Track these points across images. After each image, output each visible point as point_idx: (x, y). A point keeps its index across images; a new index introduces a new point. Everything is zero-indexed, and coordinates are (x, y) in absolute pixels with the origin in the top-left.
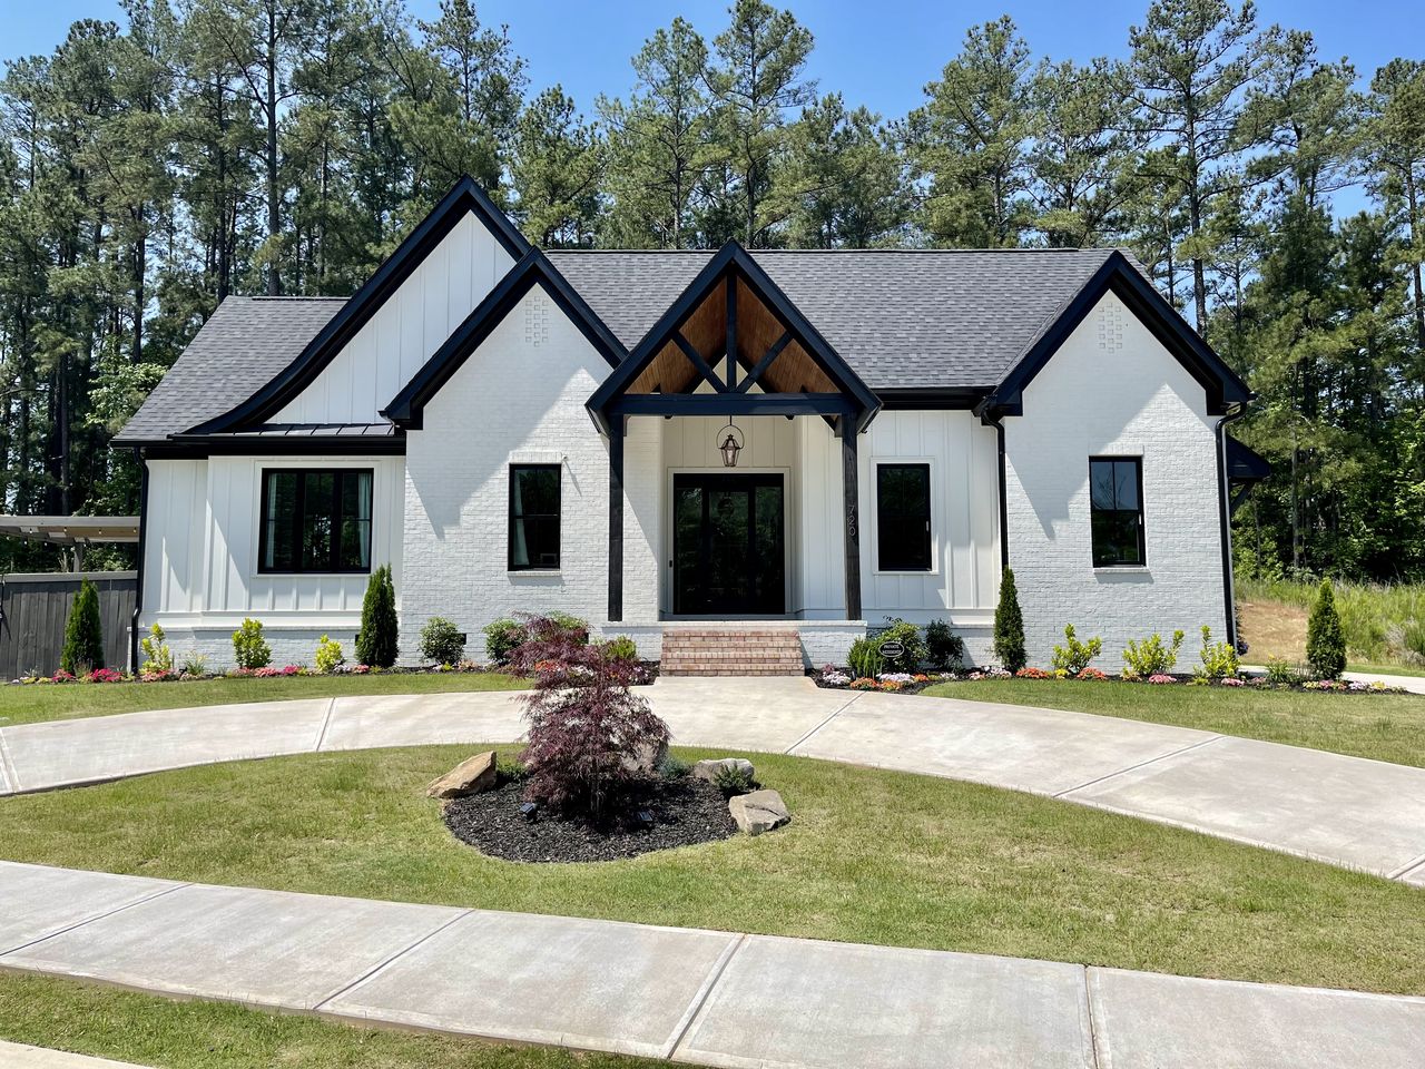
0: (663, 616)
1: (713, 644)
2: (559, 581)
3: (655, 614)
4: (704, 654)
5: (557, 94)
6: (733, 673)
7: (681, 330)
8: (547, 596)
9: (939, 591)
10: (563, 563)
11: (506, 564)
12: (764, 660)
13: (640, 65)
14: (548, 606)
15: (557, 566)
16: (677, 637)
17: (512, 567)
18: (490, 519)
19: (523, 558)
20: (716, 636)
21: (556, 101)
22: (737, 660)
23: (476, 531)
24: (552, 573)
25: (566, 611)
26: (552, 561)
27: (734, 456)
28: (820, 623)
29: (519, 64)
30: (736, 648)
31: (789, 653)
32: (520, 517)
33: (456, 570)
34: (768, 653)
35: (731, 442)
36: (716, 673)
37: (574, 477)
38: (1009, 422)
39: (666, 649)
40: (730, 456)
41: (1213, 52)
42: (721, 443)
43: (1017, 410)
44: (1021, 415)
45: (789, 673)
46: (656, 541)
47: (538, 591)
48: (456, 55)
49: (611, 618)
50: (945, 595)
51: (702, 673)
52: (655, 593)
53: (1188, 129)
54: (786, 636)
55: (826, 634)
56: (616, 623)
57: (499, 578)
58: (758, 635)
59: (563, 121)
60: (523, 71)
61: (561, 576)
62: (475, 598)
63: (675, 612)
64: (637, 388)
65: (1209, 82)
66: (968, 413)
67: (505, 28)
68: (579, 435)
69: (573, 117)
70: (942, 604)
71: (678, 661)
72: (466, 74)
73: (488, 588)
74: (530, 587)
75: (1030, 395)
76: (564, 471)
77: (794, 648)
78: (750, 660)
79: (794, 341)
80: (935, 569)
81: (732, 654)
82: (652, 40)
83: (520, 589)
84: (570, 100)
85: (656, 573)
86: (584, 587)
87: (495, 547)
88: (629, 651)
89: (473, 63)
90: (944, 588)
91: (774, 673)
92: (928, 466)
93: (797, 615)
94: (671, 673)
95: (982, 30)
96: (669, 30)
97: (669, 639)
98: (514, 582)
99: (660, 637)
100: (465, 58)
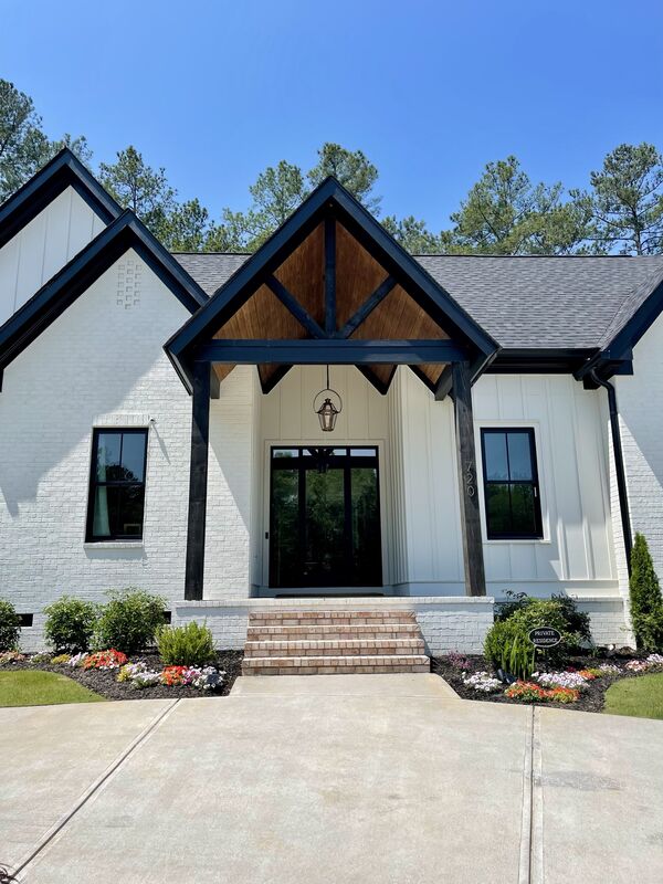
0: (256, 592)
1: (311, 627)
2: (141, 554)
3: (246, 590)
4: (300, 643)
5: (195, 206)
6: (338, 669)
7: (275, 274)
8: (126, 570)
9: (553, 562)
10: (147, 533)
11: (82, 535)
12: (376, 651)
13: (256, 192)
14: (127, 582)
15: (139, 537)
16: (266, 620)
17: (91, 537)
18: (68, 485)
19: (104, 528)
20: (315, 618)
21: (194, 210)
22: (342, 651)
23: (52, 499)
24: (133, 544)
25: (145, 587)
26: (136, 533)
27: (331, 420)
28: (439, 599)
29: (171, 193)
30: (340, 633)
31: (407, 640)
32: (103, 484)
33: (27, 542)
34: (380, 641)
35: (328, 407)
36: (316, 669)
37: (162, 442)
38: (618, 381)
39: (253, 636)
40: (327, 421)
41: (650, 186)
42: (318, 407)
43: (627, 369)
44: (632, 374)
45: (410, 668)
46: (249, 507)
47: (118, 566)
48: (128, 189)
49: (188, 597)
50: (559, 567)
51: (297, 671)
52: (247, 565)
53: (637, 239)
54: (401, 617)
55: (446, 613)
56: (194, 603)
57: (74, 550)
58: (366, 617)
59: (199, 224)
60: (174, 198)
61: (142, 548)
62: (47, 572)
63: (272, 585)
64: (227, 331)
65: (649, 206)
66: (569, 377)
67: (163, 170)
68: (168, 397)
69: (206, 222)
70: (556, 576)
71: (266, 653)
72: (134, 200)
73: (60, 561)
74: (109, 561)
75: (641, 352)
76: (151, 435)
77: (412, 634)
78: (357, 651)
79: (398, 287)
80: (547, 538)
81: (335, 642)
82: (265, 175)
83: (97, 563)
84: (205, 210)
85: (247, 543)
86: (167, 560)
87: (72, 515)
88: (200, 643)
89: (140, 193)
90: (558, 559)
91: (392, 668)
92: (532, 429)
93: (398, 590)
94: (258, 671)
95: (495, 166)
96: (276, 169)
97: (256, 623)
98: (90, 554)
99: (246, 619)
100: (134, 190)
